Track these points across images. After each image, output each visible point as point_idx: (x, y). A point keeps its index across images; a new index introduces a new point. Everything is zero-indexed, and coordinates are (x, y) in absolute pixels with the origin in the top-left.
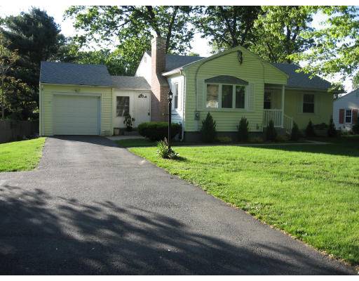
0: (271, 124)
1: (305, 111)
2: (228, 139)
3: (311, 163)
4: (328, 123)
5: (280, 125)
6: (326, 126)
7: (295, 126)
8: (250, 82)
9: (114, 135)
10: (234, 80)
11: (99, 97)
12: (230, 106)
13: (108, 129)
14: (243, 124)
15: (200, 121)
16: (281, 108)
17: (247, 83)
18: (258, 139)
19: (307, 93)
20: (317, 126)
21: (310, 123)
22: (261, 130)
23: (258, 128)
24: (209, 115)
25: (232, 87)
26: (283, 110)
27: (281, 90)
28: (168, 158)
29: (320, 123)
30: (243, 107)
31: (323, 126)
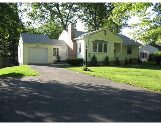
0: (117, 58)
1: (128, 53)
2: (101, 64)
3: (138, 72)
4: (137, 58)
5: (120, 59)
6: (137, 59)
7: (126, 59)
8: (109, 42)
9: (53, 64)
10: (103, 41)
11: (47, 48)
12: (102, 52)
13: (51, 61)
14: (107, 58)
15: (91, 58)
16: (120, 52)
17: (108, 43)
18: (113, 64)
19: (129, 46)
20: (133, 59)
21: (131, 58)
22: (113, 61)
23: (112, 60)
24: (94, 55)
25: (102, 44)
26: (121, 53)
27: (120, 45)
28: (86, 71)
29: (134, 58)
30: (106, 52)
31: (135, 59)
